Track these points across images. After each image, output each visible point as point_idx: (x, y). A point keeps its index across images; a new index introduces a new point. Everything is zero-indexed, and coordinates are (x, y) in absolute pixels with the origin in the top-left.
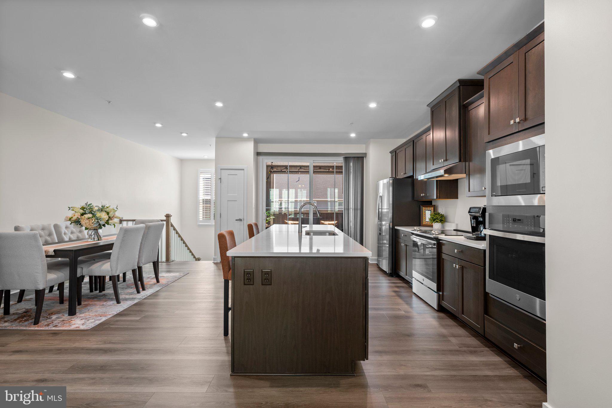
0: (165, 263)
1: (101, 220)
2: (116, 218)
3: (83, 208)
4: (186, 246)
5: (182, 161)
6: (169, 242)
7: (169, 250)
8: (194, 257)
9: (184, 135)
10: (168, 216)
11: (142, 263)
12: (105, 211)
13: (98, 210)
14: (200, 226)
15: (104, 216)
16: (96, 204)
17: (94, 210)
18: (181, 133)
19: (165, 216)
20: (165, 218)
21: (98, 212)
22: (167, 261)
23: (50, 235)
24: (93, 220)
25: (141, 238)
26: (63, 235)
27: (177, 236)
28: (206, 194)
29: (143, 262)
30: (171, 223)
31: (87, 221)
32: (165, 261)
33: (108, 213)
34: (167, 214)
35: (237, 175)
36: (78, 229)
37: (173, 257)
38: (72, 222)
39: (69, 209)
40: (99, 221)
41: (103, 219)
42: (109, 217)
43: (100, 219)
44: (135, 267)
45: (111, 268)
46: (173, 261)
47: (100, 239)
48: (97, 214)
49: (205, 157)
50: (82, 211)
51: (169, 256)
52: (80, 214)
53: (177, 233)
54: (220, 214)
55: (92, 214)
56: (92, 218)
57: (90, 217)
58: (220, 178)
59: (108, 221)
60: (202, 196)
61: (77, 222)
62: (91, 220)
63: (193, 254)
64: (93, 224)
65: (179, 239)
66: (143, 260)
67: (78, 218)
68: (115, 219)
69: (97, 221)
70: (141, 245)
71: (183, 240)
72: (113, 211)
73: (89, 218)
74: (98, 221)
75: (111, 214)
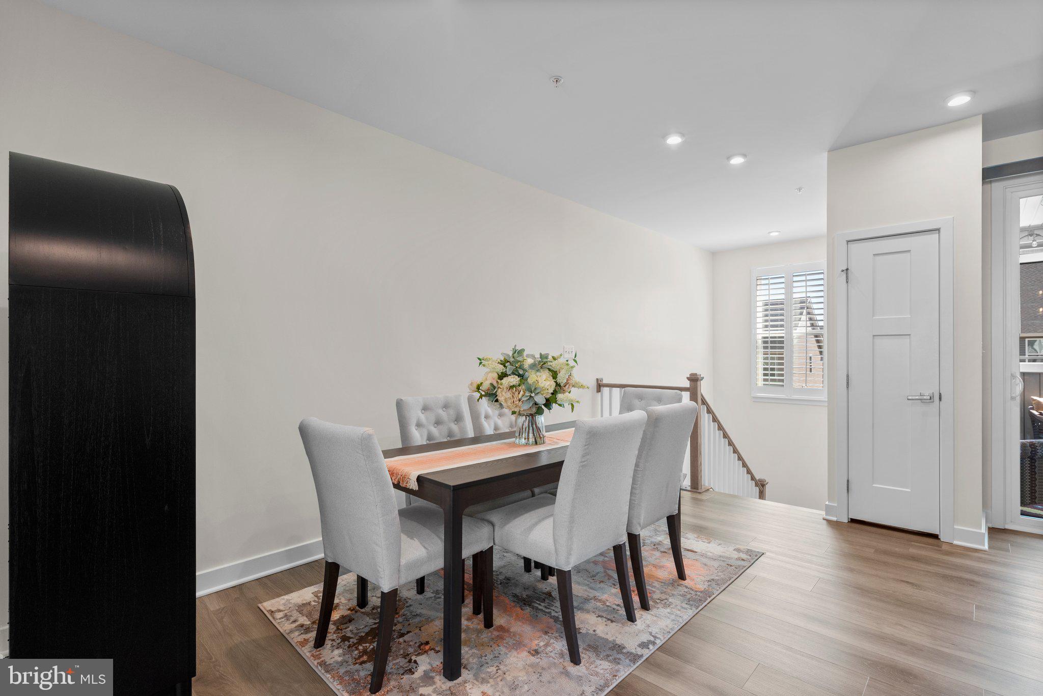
0: (689, 493)
1: (537, 392)
2: (573, 386)
3: (503, 363)
4: (735, 451)
5: (714, 255)
6: (697, 443)
7: (699, 463)
8: (753, 478)
9: (737, 161)
10: (694, 379)
11: (639, 524)
12: (549, 369)
13: (533, 366)
14: (756, 400)
15: (545, 382)
16: (532, 351)
17: (526, 366)
18: (729, 158)
19: (688, 378)
20: (687, 384)
21: (533, 372)
22: (695, 489)
23: (458, 419)
24: (522, 393)
25: (637, 452)
26: (483, 420)
27: (714, 428)
28: (772, 326)
29: (642, 521)
30: (702, 395)
31: (509, 395)
32: (689, 488)
33: (554, 375)
34: (691, 375)
35: (909, 251)
36: (497, 412)
37: (707, 479)
38: (481, 397)
39: (481, 363)
40: (533, 395)
41: (543, 389)
42: (558, 385)
43: (535, 389)
44: (621, 539)
45: (555, 541)
46: (708, 490)
47: (538, 440)
48: (531, 376)
49: (771, 234)
50: (500, 368)
51: (699, 478)
52: (496, 376)
53: (715, 419)
54: (848, 376)
55: (519, 376)
56: (519, 386)
57: (514, 383)
58: (845, 268)
59: (554, 393)
60: (761, 333)
61: (492, 395)
62: (517, 393)
63: (749, 472)
64: (521, 403)
65: (720, 434)
66: (642, 515)
67: (492, 384)
68: (573, 389)
69: (528, 394)
70: (635, 471)
71: (729, 437)
72: (566, 367)
73: (512, 387)
74: (531, 396)
75: (562, 378)
